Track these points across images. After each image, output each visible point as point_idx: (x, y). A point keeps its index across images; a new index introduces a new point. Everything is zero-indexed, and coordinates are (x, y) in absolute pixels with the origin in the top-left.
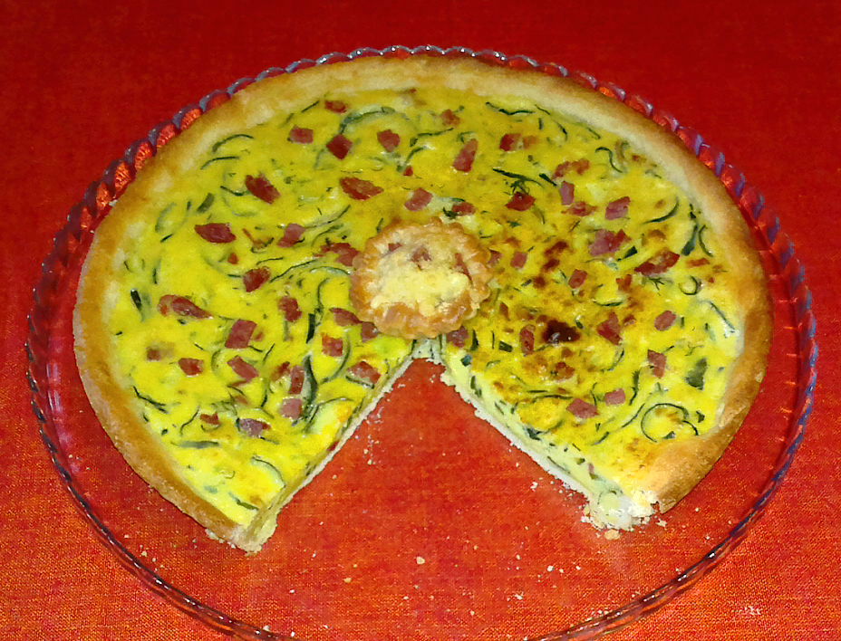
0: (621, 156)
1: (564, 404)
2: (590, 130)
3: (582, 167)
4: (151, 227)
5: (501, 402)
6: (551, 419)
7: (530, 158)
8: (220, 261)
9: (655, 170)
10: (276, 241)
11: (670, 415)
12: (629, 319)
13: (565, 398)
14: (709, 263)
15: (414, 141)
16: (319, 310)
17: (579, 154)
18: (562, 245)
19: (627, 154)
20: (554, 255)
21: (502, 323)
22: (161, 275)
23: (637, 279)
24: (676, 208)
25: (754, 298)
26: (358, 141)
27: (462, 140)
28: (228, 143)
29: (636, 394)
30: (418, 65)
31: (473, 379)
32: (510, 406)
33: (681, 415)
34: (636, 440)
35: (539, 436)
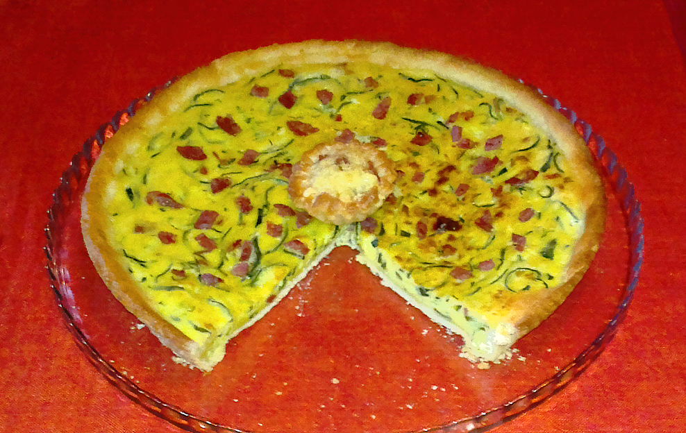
0: (498, 108)
1: (447, 271)
2: (476, 92)
3: (468, 116)
4: (144, 148)
5: (400, 270)
6: (438, 281)
7: (430, 110)
8: (194, 172)
9: (523, 118)
10: (236, 161)
11: (527, 275)
12: (499, 215)
13: (448, 267)
14: (561, 177)
15: (343, 97)
16: (266, 206)
17: (467, 108)
18: (451, 168)
19: (502, 107)
20: (446, 175)
21: (403, 218)
22: (149, 178)
23: (506, 188)
24: (537, 142)
25: (593, 198)
26: (302, 96)
27: (380, 97)
28: (205, 94)
29: (502, 263)
30: (349, 47)
31: (380, 255)
32: (407, 272)
33: (535, 275)
34: (501, 292)
35: (427, 293)
